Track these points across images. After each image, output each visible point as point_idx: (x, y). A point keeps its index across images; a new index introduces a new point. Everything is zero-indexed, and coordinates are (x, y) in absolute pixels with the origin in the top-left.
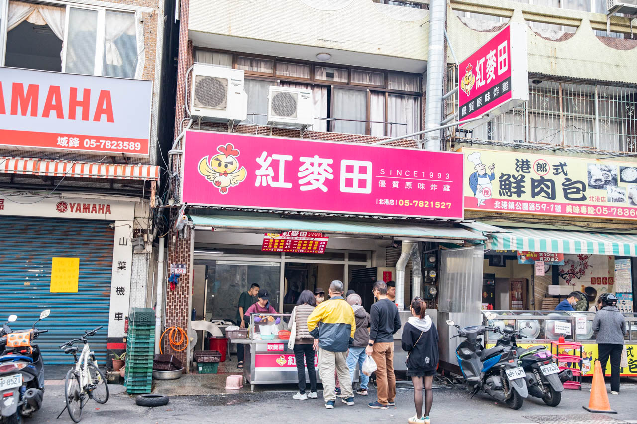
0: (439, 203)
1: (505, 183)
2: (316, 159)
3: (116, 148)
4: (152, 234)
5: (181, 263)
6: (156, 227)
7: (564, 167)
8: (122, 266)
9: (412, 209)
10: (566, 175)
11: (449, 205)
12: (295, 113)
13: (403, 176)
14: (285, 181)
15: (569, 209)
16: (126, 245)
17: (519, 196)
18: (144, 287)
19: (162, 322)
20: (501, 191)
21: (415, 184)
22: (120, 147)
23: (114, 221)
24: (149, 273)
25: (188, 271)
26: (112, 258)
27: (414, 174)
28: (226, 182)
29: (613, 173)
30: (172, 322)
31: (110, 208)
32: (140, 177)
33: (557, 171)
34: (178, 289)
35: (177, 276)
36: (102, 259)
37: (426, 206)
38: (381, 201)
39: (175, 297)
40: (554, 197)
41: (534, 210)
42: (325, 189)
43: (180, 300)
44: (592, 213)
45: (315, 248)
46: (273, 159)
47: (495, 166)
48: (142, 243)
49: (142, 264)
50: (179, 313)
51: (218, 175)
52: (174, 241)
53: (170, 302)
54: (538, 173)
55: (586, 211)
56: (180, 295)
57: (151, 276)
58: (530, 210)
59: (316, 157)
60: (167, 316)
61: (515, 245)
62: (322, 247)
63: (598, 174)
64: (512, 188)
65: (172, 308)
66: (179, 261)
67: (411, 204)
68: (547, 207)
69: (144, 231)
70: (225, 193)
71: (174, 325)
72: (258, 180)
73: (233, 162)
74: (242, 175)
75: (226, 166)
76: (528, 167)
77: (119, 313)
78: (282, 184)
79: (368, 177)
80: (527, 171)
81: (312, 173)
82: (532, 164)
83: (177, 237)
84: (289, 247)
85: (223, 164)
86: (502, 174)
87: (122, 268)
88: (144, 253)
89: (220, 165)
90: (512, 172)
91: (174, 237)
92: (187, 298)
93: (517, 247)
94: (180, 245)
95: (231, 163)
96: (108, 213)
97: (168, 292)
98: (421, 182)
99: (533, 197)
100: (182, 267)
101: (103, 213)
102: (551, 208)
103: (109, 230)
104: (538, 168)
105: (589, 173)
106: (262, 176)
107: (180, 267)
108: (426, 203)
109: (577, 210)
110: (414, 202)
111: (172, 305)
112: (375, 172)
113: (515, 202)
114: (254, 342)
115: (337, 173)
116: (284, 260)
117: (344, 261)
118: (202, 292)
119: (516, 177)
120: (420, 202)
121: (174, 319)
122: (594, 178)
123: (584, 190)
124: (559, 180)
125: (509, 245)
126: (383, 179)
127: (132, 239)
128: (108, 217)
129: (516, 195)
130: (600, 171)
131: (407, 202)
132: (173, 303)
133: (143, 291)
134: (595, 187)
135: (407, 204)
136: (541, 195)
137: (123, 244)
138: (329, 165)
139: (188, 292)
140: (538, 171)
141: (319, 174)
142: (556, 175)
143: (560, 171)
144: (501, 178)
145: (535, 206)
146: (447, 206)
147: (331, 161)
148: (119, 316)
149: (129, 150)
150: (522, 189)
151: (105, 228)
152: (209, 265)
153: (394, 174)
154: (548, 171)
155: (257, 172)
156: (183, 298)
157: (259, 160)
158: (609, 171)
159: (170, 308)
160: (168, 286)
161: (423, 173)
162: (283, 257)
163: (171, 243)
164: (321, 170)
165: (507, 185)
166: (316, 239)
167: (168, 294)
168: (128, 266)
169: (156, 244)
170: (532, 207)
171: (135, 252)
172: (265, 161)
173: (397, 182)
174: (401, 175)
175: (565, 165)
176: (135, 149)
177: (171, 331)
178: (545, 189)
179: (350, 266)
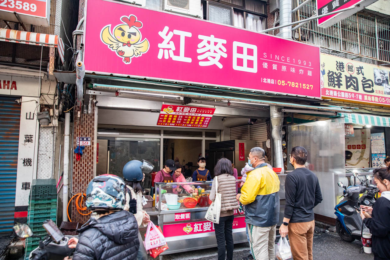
0: (305, 85)
1: (331, 77)
2: (212, 38)
3: (6, 6)
4: (58, 109)
5: (86, 136)
6: (61, 103)
7: (362, 69)
8: (29, 139)
9: (287, 88)
10: (363, 75)
11: (311, 87)
12: (187, 5)
13: (280, 60)
14: (186, 55)
15: (366, 97)
16: (33, 119)
17: (339, 87)
18: (52, 158)
19: (69, 189)
20: (329, 83)
21: (288, 67)
22: (11, 5)
23: (20, 97)
24: (55, 146)
25: (93, 144)
26: (19, 131)
27: (288, 60)
28: (129, 52)
29: (386, 75)
30: (78, 189)
31: (15, 84)
32: (38, 42)
33: (359, 72)
34: (84, 159)
35: (83, 148)
36: (10, 133)
37: (296, 86)
38: (265, 79)
39: (81, 166)
40: (357, 90)
41: (348, 97)
42: (220, 66)
43: (86, 169)
44: (377, 101)
45: (201, 123)
46: (174, 35)
47: (325, 65)
48: (48, 116)
49: (48, 137)
50: (85, 181)
51: (121, 44)
52: (79, 116)
53: (76, 171)
54: (348, 72)
55: (374, 100)
56: (86, 165)
57: (58, 148)
58: (346, 97)
59: (212, 36)
60: (74, 184)
61: (351, 120)
62: (206, 122)
63: (379, 76)
64: (335, 82)
65: (78, 177)
66: (84, 135)
67: (286, 84)
68: (354, 95)
69: (49, 107)
70: (128, 63)
71: (81, 191)
72: (161, 51)
73: (136, 33)
74: (145, 47)
75: (129, 37)
76: (343, 68)
77: (26, 183)
78: (182, 58)
79: (254, 58)
80: (343, 70)
81: (209, 51)
82: (345, 65)
83: (82, 113)
84: (180, 122)
85: (126, 34)
86: (329, 71)
87: (29, 141)
88: (51, 127)
89: (123, 35)
90: (335, 70)
91: (79, 113)
92: (92, 167)
93: (353, 121)
94: (84, 120)
95: (135, 34)
96: (14, 88)
97: (74, 163)
98: (293, 67)
99: (347, 88)
100: (87, 140)
101: (8, 88)
102: (356, 96)
103: (15, 106)
104: (348, 69)
105: (375, 75)
106: (164, 49)
107: (85, 139)
108: (297, 84)
109: (369, 99)
110: (288, 82)
111: (79, 174)
112: (260, 55)
113: (337, 91)
114: (161, 213)
115: (230, 52)
116: (162, 137)
117: (202, 137)
118: (105, 160)
119: (337, 74)
120: (292, 83)
121: (81, 186)
122: (377, 78)
123: (373, 86)
124: (360, 78)
125: (348, 120)
126: (266, 61)
127: (38, 113)
128: (14, 92)
129: (337, 86)
130: (380, 74)
131: (283, 82)
132: (79, 172)
133: (50, 162)
134: (378, 84)
135: (283, 84)
136: (351, 87)
137: (30, 119)
138: (223, 44)
139: (92, 162)
140: (349, 71)
141: (215, 52)
142: (358, 74)
143: (360, 72)
144: (329, 73)
145: (348, 94)
146: (310, 88)
147: (225, 42)
148: (26, 186)
149: (22, 10)
150: (341, 82)
151: (12, 104)
152: (110, 141)
153: (273, 58)
154: (354, 71)
155: (160, 45)
156: (88, 167)
157: (162, 34)
158: (384, 74)
159: (76, 176)
160: (75, 157)
161: (294, 59)
162: (162, 135)
163: (76, 118)
164: (216, 48)
165: (332, 79)
166: (203, 115)
167: (74, 164)
168: (35, 139)
169: (62, 119)
170: (347, 95)
171: (41, 126)
172: (167, 35)
173: (276, 65)
174: (278, 59)
175: (362, 68)
176: (30, 10)
177: (78, 198)
178: (353, 83)
179: (206, 140)
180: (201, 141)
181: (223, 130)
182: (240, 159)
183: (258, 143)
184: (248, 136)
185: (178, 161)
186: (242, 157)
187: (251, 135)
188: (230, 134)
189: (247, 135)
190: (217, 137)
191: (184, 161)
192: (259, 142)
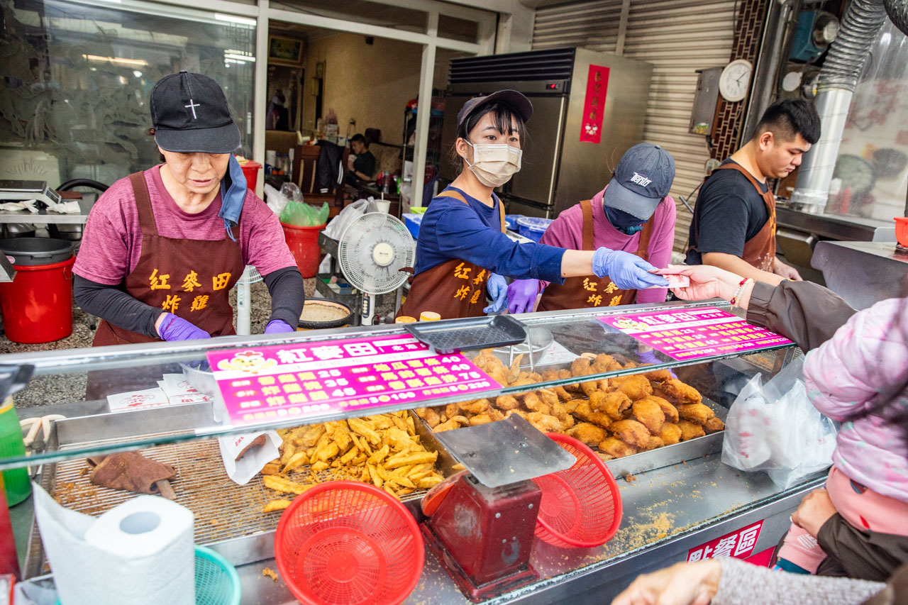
116: (265, 11)
117: (425, 34)
162: (264, 4)
179: (439, 50)
180: (420, 48)
181: (507, 15)
182: (584, 136)
183: (657, 78)
184: (612, 46)
185: (333, 121)
186: (591, 126)
187: (631, 40)
188: (534, 35)
189: (612, 39)
190: (482, 41)
191: (353, 123)
192: (663, 75)
